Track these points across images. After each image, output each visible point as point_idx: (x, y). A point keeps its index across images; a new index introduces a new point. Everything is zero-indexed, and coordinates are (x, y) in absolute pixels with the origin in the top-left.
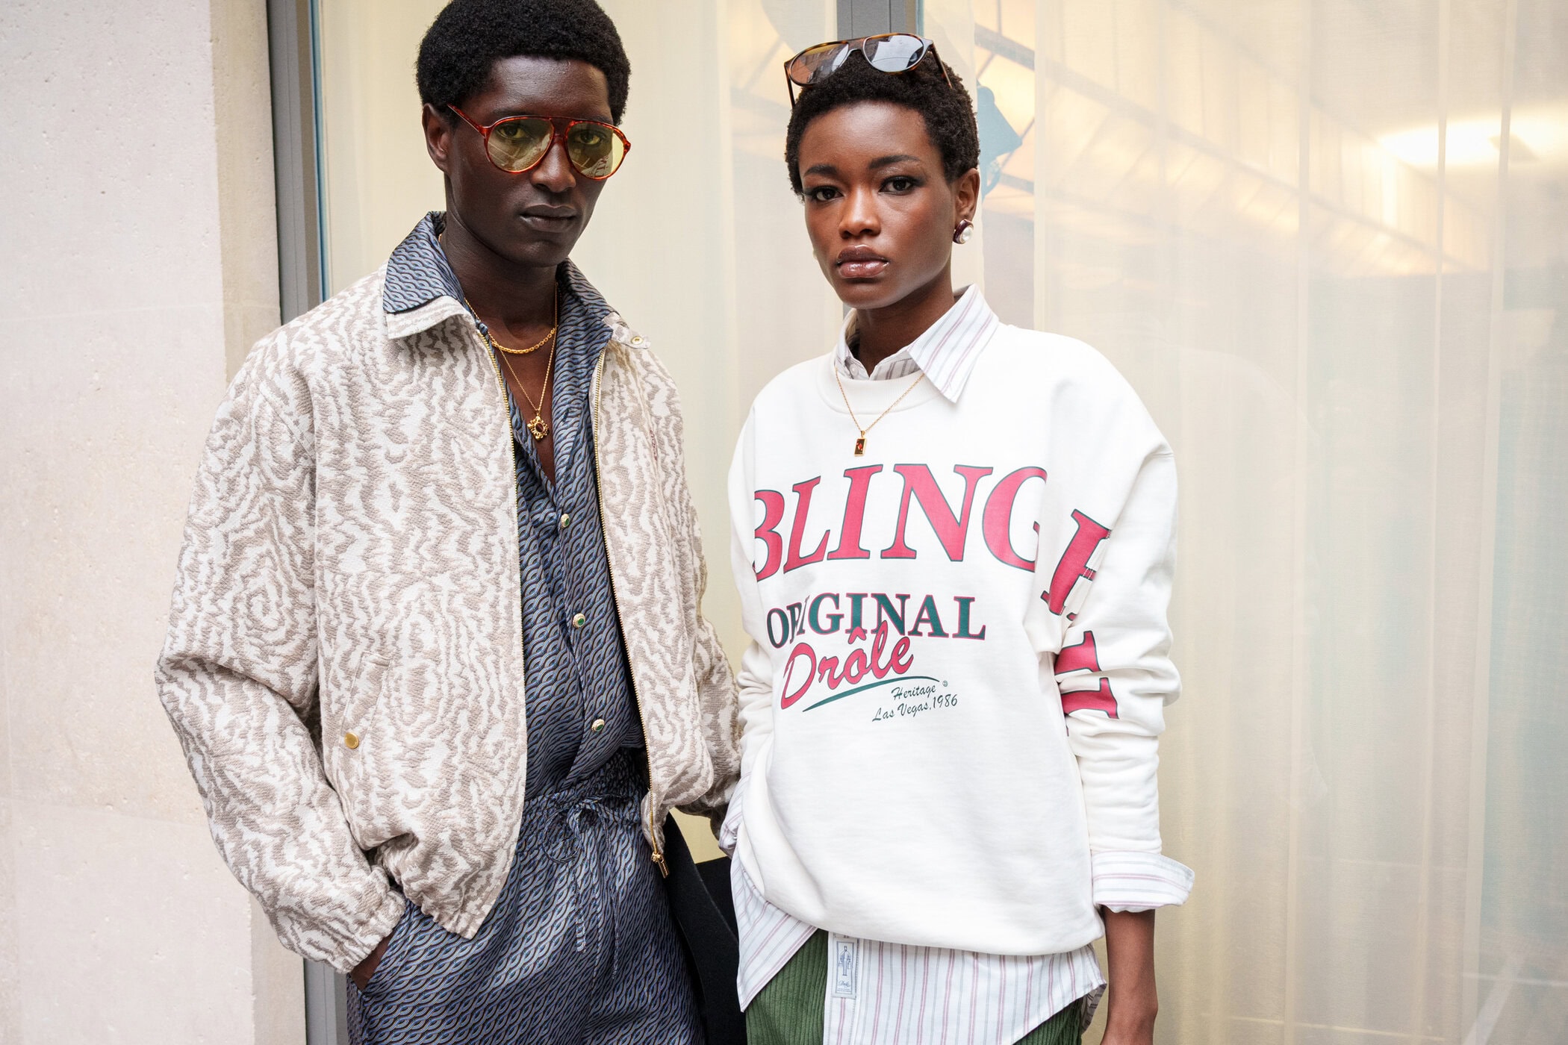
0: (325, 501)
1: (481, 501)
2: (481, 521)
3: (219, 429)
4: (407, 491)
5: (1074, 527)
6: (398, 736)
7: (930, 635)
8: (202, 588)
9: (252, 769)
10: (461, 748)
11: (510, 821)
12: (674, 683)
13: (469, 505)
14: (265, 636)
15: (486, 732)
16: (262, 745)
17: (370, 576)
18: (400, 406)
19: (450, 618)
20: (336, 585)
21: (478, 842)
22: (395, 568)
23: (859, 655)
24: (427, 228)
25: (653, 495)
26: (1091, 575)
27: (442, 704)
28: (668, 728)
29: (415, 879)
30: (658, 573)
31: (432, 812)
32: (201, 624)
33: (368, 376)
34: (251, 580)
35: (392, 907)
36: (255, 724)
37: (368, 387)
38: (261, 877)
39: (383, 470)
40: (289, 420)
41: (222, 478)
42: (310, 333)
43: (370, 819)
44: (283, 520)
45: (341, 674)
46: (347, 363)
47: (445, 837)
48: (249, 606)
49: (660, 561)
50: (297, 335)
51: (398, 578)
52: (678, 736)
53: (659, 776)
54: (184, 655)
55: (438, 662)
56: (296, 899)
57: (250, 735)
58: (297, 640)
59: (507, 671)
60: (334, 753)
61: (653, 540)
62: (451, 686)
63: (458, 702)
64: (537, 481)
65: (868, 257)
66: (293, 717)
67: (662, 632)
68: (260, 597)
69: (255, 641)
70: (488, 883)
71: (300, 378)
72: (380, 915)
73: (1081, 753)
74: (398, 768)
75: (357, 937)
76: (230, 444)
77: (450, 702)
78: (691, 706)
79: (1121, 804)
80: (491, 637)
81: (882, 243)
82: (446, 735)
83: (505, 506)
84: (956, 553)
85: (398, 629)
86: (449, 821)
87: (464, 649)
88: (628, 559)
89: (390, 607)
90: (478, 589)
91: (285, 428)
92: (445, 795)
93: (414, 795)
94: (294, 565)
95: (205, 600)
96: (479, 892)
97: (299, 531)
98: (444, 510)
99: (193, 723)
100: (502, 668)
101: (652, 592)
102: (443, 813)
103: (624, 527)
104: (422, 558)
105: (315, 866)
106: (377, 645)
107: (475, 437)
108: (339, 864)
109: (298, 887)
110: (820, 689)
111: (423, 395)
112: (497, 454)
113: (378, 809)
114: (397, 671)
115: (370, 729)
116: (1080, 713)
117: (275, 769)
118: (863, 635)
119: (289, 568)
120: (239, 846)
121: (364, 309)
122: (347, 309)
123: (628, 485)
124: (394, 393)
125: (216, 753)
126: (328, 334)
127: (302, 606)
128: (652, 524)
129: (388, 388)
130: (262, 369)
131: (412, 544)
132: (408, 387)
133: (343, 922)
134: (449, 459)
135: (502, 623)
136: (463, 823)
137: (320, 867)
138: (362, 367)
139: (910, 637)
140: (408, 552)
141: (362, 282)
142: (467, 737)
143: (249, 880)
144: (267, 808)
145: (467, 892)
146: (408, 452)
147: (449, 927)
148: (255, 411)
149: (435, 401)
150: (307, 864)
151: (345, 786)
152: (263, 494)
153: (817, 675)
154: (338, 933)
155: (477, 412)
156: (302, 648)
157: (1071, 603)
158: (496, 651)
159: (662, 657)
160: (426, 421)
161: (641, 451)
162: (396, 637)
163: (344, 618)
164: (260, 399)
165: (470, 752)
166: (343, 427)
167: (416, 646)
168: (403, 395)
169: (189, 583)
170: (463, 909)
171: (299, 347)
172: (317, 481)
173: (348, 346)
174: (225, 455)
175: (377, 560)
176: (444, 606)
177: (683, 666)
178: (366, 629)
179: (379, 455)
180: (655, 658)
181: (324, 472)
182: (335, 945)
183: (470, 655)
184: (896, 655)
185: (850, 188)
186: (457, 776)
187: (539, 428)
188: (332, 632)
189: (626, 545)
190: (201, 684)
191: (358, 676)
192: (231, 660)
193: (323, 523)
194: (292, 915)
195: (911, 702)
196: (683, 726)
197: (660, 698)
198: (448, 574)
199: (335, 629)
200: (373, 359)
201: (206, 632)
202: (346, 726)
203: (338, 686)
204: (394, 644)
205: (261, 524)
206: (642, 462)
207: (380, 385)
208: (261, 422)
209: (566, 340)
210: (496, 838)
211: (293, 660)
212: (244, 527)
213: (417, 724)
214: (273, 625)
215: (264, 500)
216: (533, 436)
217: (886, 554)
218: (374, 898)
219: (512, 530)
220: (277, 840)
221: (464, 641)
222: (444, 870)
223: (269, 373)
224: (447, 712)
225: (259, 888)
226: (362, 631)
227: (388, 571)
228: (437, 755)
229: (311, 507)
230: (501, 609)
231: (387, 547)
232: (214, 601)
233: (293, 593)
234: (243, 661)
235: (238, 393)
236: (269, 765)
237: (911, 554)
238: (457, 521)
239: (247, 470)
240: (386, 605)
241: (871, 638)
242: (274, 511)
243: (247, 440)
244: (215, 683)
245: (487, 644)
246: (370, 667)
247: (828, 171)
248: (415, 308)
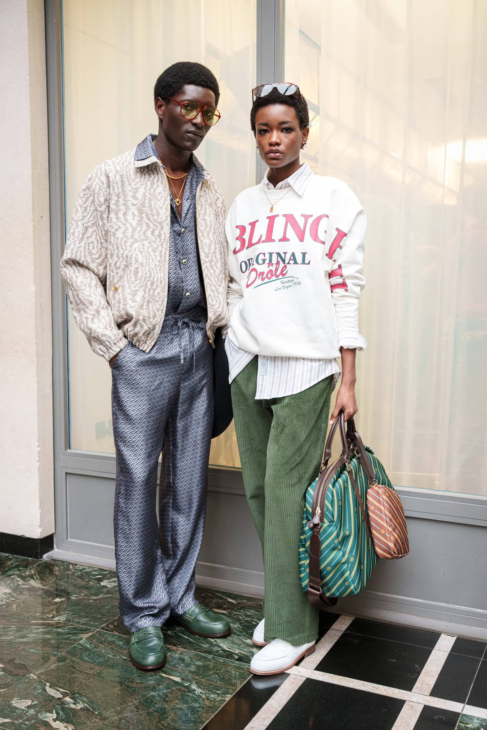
0: (112, 215)
1: (159, 220)
2: (159, 226)
3: (83, 192)
4: (137, 215)
5: (336, 233)
6: (129, 288)
7: (293, 264)
8: (76, 239)
9: (87, 295)
10: (148, 292)
11: (161, 317)
12: (218, 287)
13: (155, 220)
14: (92, 256)
15: (155, 289)
16: (90, 289)
17: (125, 239)
18: (137, 189)
19: (147, 254)
20: (114, 241)
21: (151, 321)
22: (132, 237)
23: (271, 271)
24: (150, 138)
25: (214, 229)
26: (341, 247)
27: (143, 279)
28: (215, 300)
29: (132, 331)
30: (214, 253)
31: (138, 310)
32: (75, 250)
33: (128, 179)
34: (90, 239)
35: (124, 342)
36: (89, 282)
37: (127, 182)
38: (87, 327)
39: (131, 208)
40: (104, 190)
41: (83, 207)
42: (111, 164)
43: (120, 312)
44: (100, 220)
45: (114, 268)
46: (121, 174)
47: (141, 318)
48: (89, 246)
49: (215, 249)
50: (107, 164)
51: (132, 240)
52: (218, 303)
53: (211, 315)
54: (70, 259)
55: (142, 266)
56: (97, 334)
57: (87, 285)
58: (102, 258)
59: (163, 272)
60: (110, 293)
61: (213, 242)
62: (146, 274)
63: (147, 279)
64: (176, 217)
65: (277, 152)
66: (100, 283)
67: (215, 271)
68: (92, 244)
69: (90, 257)
70: (153, 336)
71: (108, 177)
72: (120, 342)
73: (336, 302)
74: (129, 297)
75: (113, 348)
76: (86, 196)
77: (145, 278)
78: (223, 295)
79: (348, 317)
80: (159, 262)
81: (281, 148)
82: (143, 288)
83: (167, 222)
84: (302, 239)
85: (132, 255)
86: (143, 313)
87: (151, 263)
88: (205, 247)
89: (130, 248)
90: (156, 247)
91: (102, 192)
92: (142, 305)
93: (133, 304)
94: (102, 234)
95: (77, 243)
96: (151, 338)
97: (104, 224)
98: (147, 221)
99: (71, 280)
100: (162, 271)
101: (212, 257)
102: (141, 311)
103: (204, 237)
104: (140, 235)
105: (103, 325)
106: (125, 260)
107: (159, 200)
108: (110, 326)
109: (98, 330)
110: (259, 281)
111: (144, 186)
112: (165, 206)
113: (122, 309)
114: (130, 268)
115: (122, 285)
116: (336, 290)
117: (93, 296)
118: (272, 265)
119: (101, 235)
120: (81, 318)
121: (128, 159)
122: (123, 159)
123: (206, 224)
124: (135, 185)
125: (77, 290)
126: (117, 165)
127: (103, 247)
128: (213, 237)
129: (133, 183)
130: (97, 174)
131: (138, 230)
132: (140, 183)
133: (109, 342)
134: (150, 206)
135: (163, 258)
136: (147, 315)
137: (104, 326)
138: (126, 176)
139: (287, 265)
140: (136, 233)
141: (129, 152)
142: (150, 289)
143: (84, 328)
144: (90, 307)
145: (147, 338)
146: (138, 203)
147: (141, 348)
148: (94, 187)
149: (147, 189)
150: (101, 325)
151: (113, 302)
152: (94, 212)
153: (258, 277)
154: (108, 346)
155: (160, 193)
156: (103, 261)
157: (335, 256)
158: (160, 266)
159: (214, 278)
160: (144, 194)
161: (211, 215)
162: (131, 258)
163: (116, 251)
164: (95, 183)
165: (150, 294)
166: (119, 193)
167: (137, 261)
168: (138, 186)
169: (72, 237)
170: (145, 343)
171: (108, 168)
172: (110, 209)
173: (122, 169)
174: (84, 199)
175: (127, 234)
176: (146, 250)
177: (221, 283)
178: (122, 255)
179: (129, 203)
180: (212, 278)
181: (112, 206)
182: (107, 350)
183: (152, 266)
184: (282, 271)
185: (272, 130)
186: (146, 300)
187: (178, 202)
188: (112, 255)
189: (204, 242)
190: (74, 269)
191: (119, 269)
192: (84, 261)
193: (111, 222)
194: (95, 340)
195: (287, 285)
196: (220, 301)
197: (213, 291)
198: (147, 241)
199: (113, 254)
200: (130, 174)
201: (77, 252)
202: (114, 284)
203: (113, 272)
204: (130, 260)
205: (94, 222)
206: (212, 218)
207: (131, 182)
208: (95, 190)
209: (190, 177)
210: (156, 321)
211: (101, 264)
212: (88, 222)
213: (135, 284)
214: (95, 253)
215: (95, 214)
216: (176, 204)
217: (280, 240)
218: (119, 337)
219: (168, 230)
220: (93, 317)
221: (151, 261)
222: (140, 328)
223: (99, 175)
224: (144, 281)
225: (86, 330)
226: (121, 255)
227: (130, 238)
228: (141, 293)
229: (108, 217)
230: (163, 253)
231: (130, 230)
232: (79, 243)
233: (101, 243)
234: (87, 262)
235: (89, 181)
236: (92, 295)
237: (288, 240)
238: (151, 225)
239: (90, 204)
240: (129, 248)
241: (275, 266)
242: (97, 217)
243: (91, 195)
244: (78, 269)
245: (158, 263)
246: (123, 266)
247: (266, 125)
248: (144, 159)
